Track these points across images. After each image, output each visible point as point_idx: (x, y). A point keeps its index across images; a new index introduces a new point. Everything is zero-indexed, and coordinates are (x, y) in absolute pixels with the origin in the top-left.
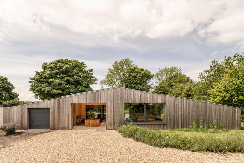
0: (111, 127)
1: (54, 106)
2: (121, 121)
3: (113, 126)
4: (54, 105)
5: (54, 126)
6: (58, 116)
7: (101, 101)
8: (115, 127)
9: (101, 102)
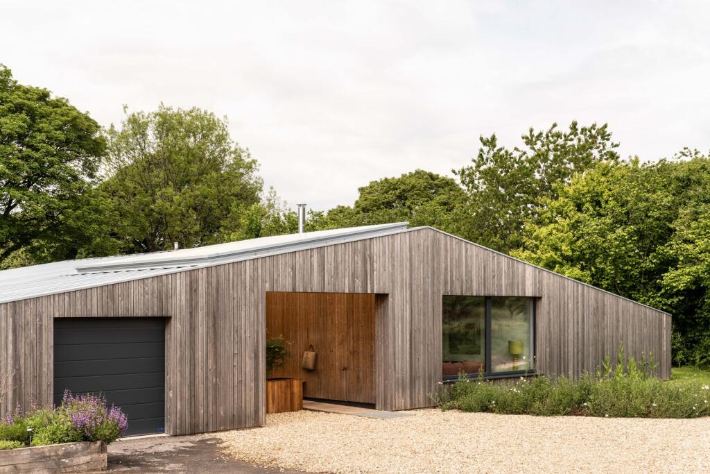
0: (405, 400)
1: (191, 306)
2: (433, 372)
3: (411, 392)
4: (191, 300)
5: (194, 413)
6: (210, 361)
7: (372, 284)
8: (417, 399)
9: (372, 290)
